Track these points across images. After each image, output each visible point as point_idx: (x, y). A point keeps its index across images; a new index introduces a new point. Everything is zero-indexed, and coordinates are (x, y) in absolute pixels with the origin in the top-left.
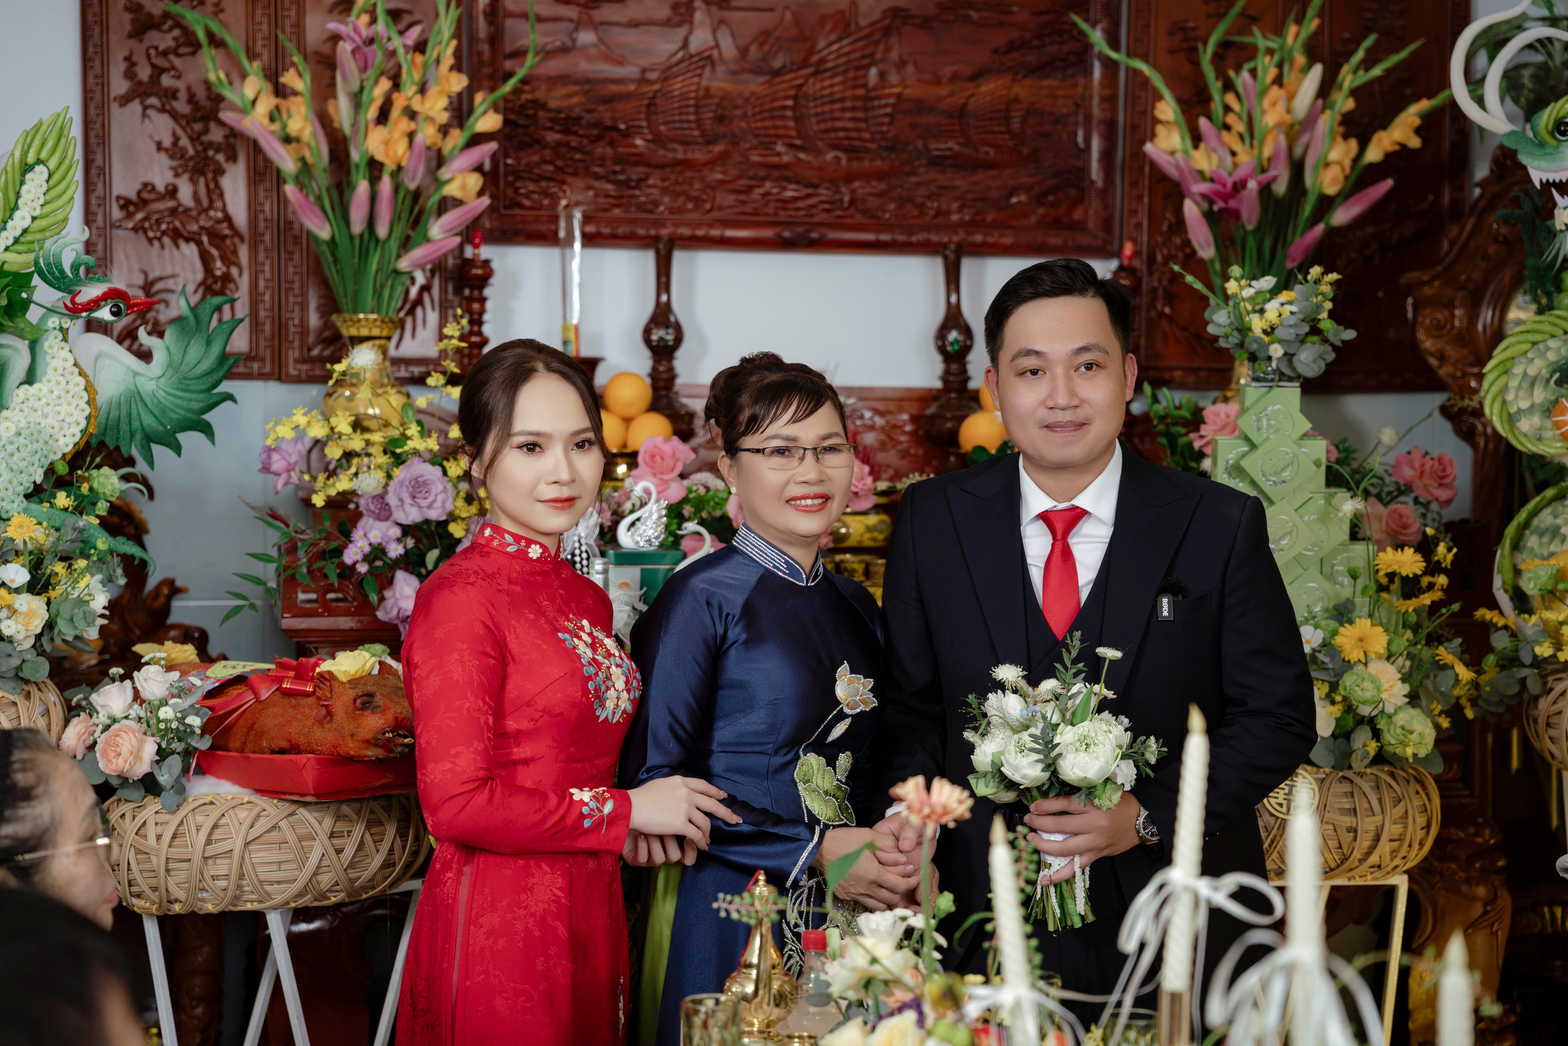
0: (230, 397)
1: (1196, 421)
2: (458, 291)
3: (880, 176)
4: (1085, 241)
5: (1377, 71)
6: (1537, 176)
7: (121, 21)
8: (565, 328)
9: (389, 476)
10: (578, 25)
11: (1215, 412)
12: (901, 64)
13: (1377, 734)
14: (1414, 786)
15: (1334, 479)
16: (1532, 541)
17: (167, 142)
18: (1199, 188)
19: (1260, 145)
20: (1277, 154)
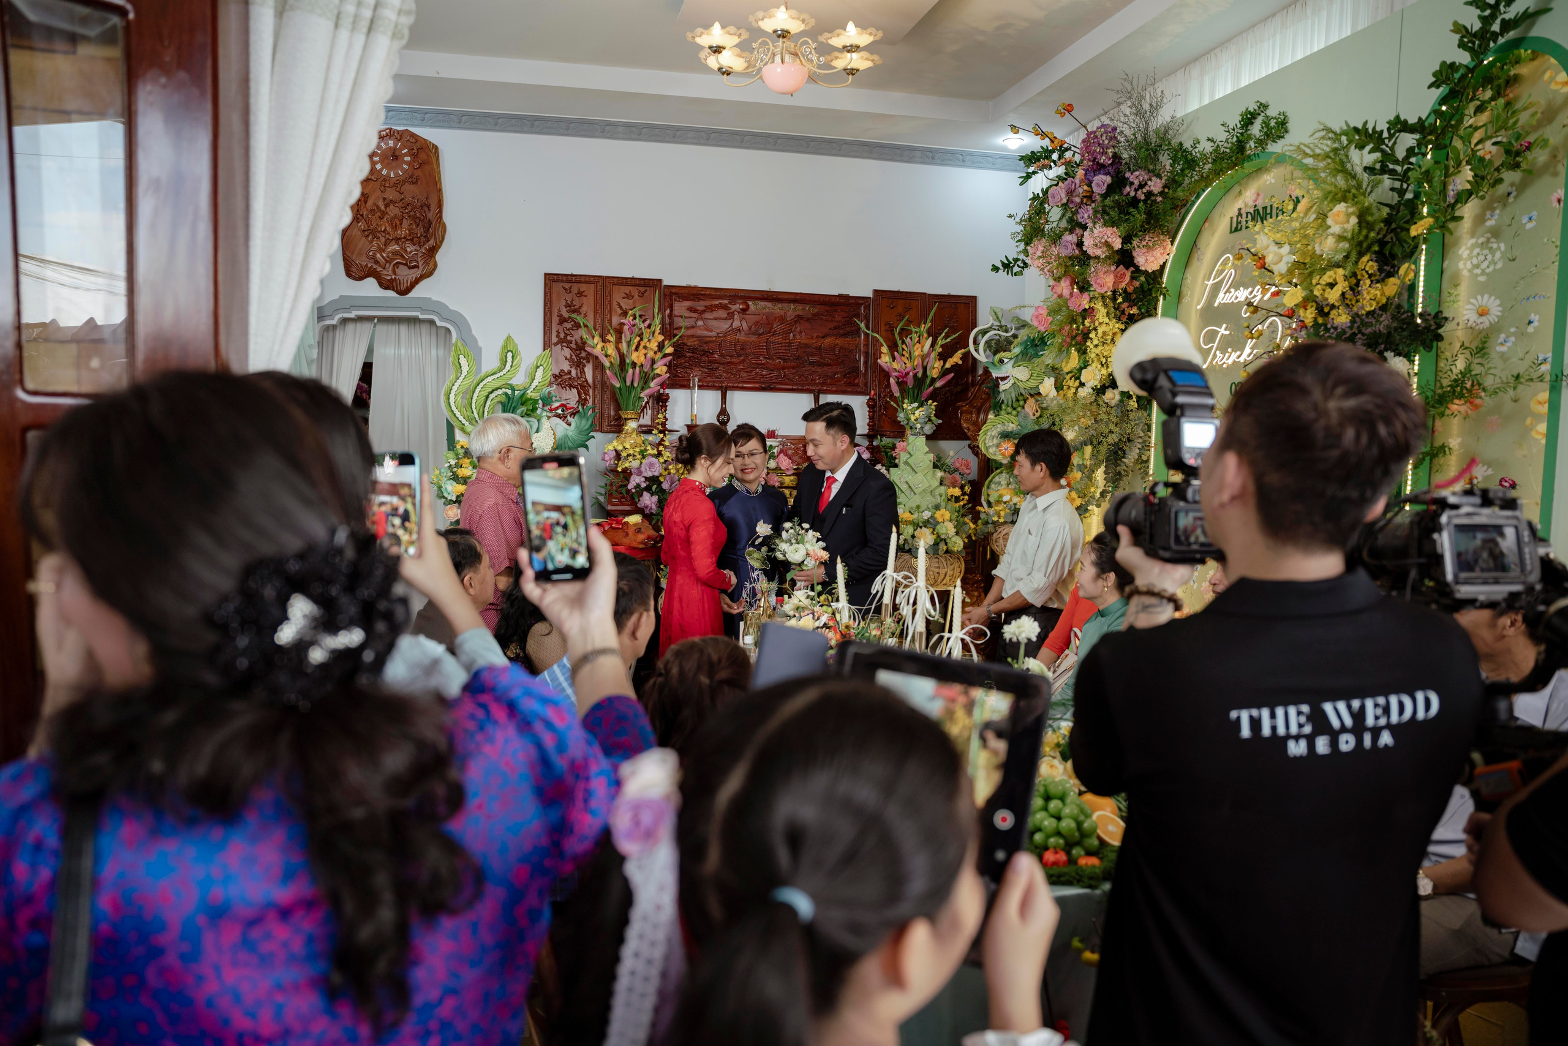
0: (593, 437)
1: (894, 448)
2: (658, 403)
3: (793, 368)
4: (859, 390)
5: (948, 340)
6: (994, 375)
7: (555, 320)
8: (692, 416)
9: (641, 463)
10: (697, 319)
11: (900, 445)
12: (800, 332)
13: (946, 544)
14: (957, 560)
15: (935, 466)
16: (993, 486)
17: (568, 357)
18: (895, 374)
19: (913, 361)
20: (920, 364)
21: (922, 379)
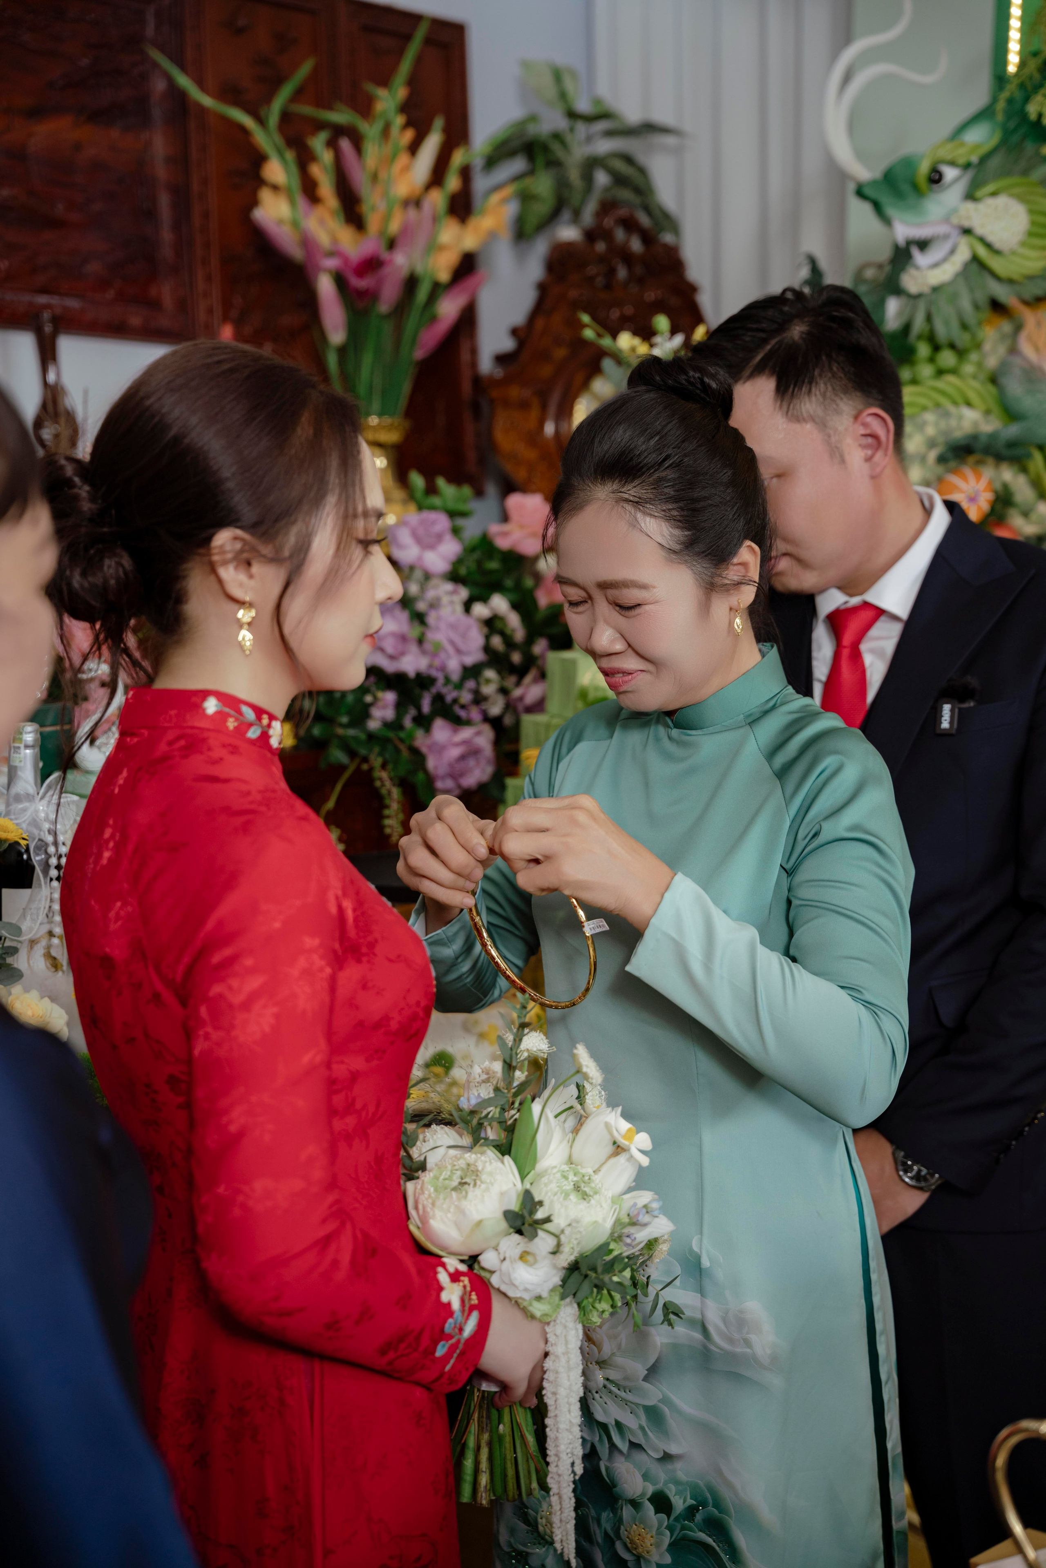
18: (331, 263)
19: (387, 218)
20: (406, 230)
21: (411, 283)
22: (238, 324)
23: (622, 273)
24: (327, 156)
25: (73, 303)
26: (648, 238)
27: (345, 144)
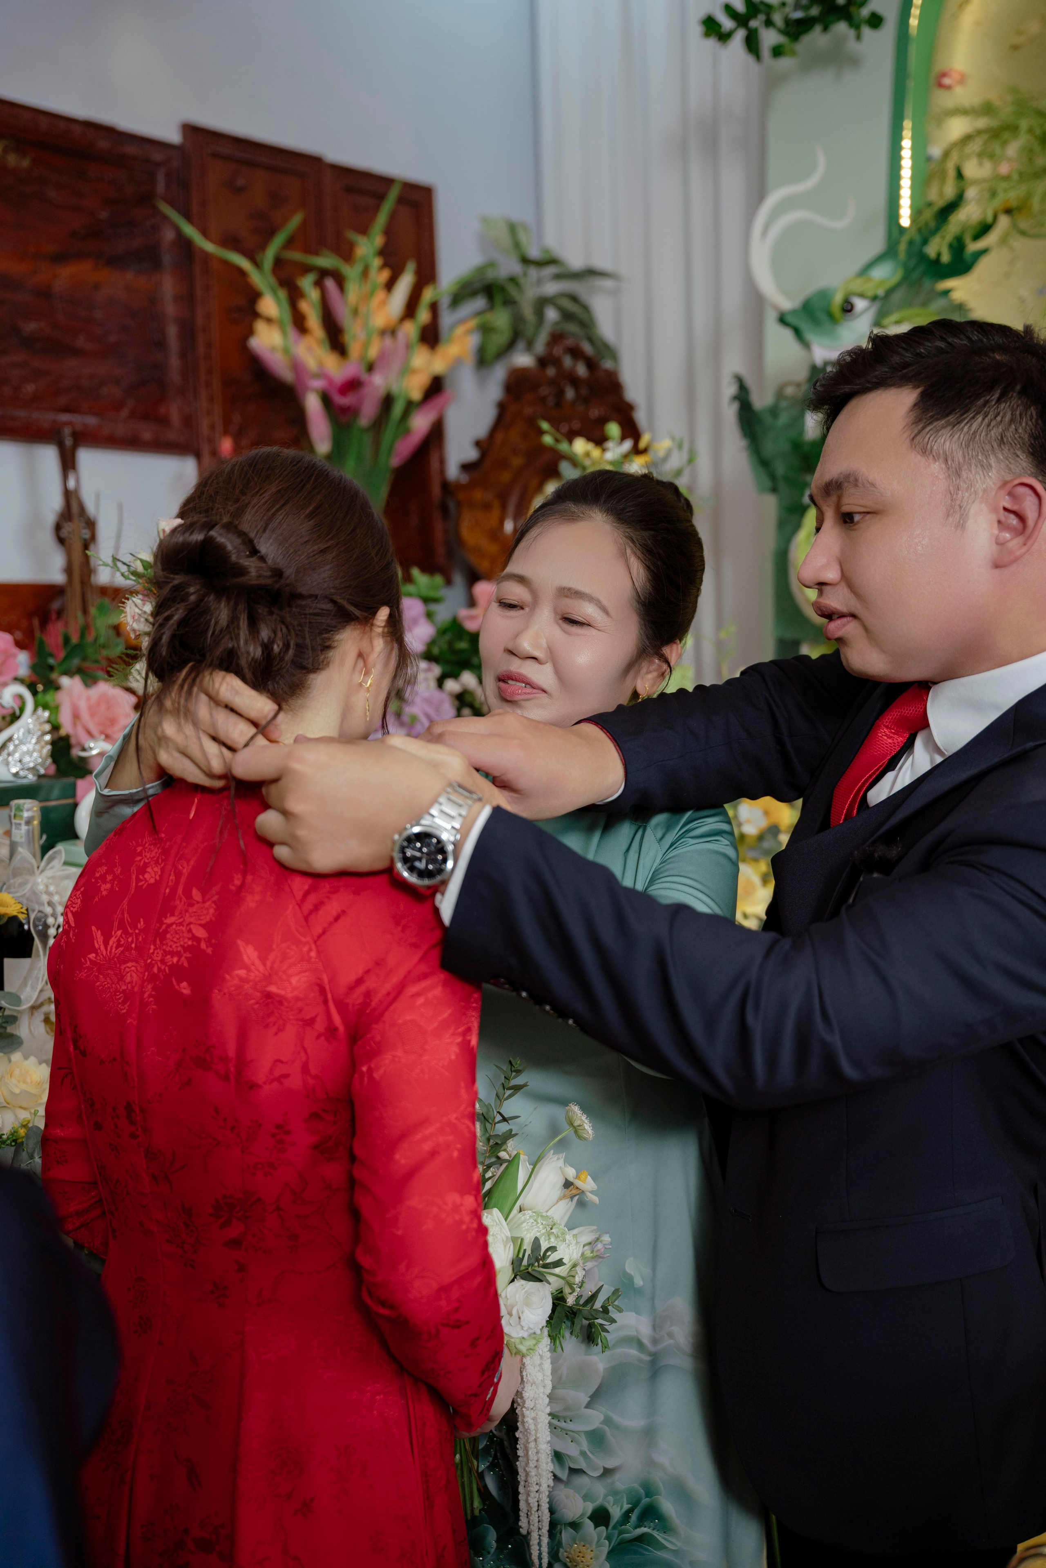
18: (318, 384)
19: (366, 345)
20: (383, 356)
21: (388, 401)
22: (237, 438)
23: (570, 393)
24: (314, 294)
25: (91, 421)
26: (592, 364)
27: (330, 284)
